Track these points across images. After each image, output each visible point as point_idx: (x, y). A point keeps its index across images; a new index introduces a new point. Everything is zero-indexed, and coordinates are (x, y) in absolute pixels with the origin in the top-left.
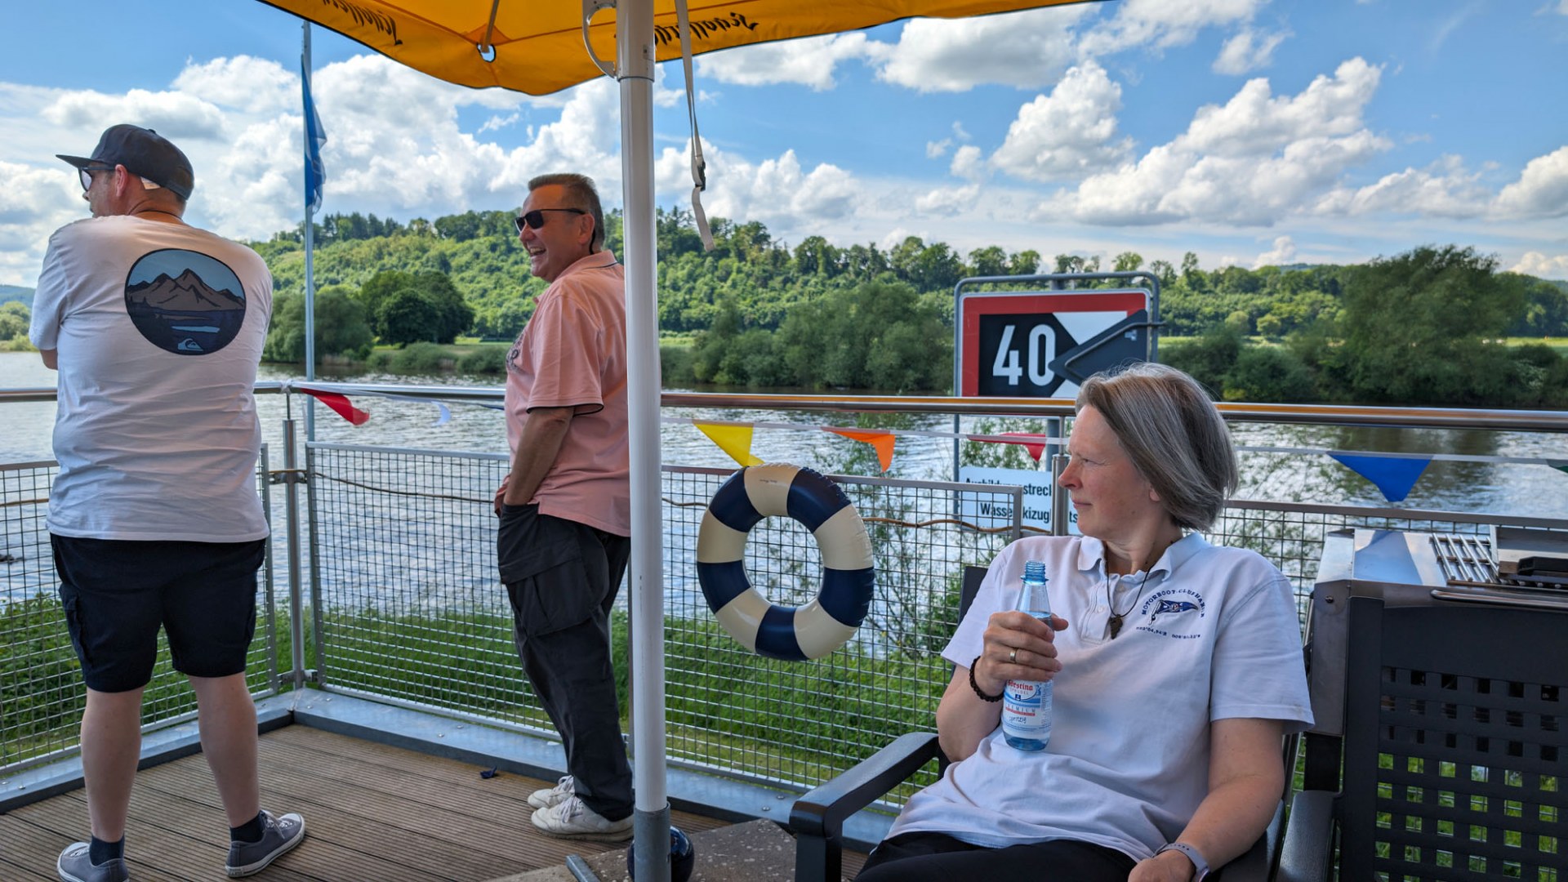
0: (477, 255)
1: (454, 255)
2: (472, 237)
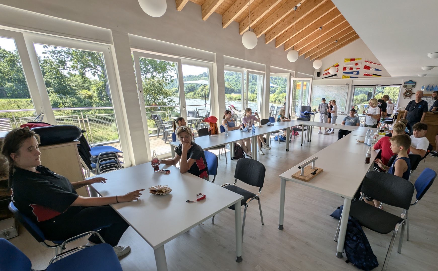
0: (233, 79)
1: (229, 78)
2: (232, 75)
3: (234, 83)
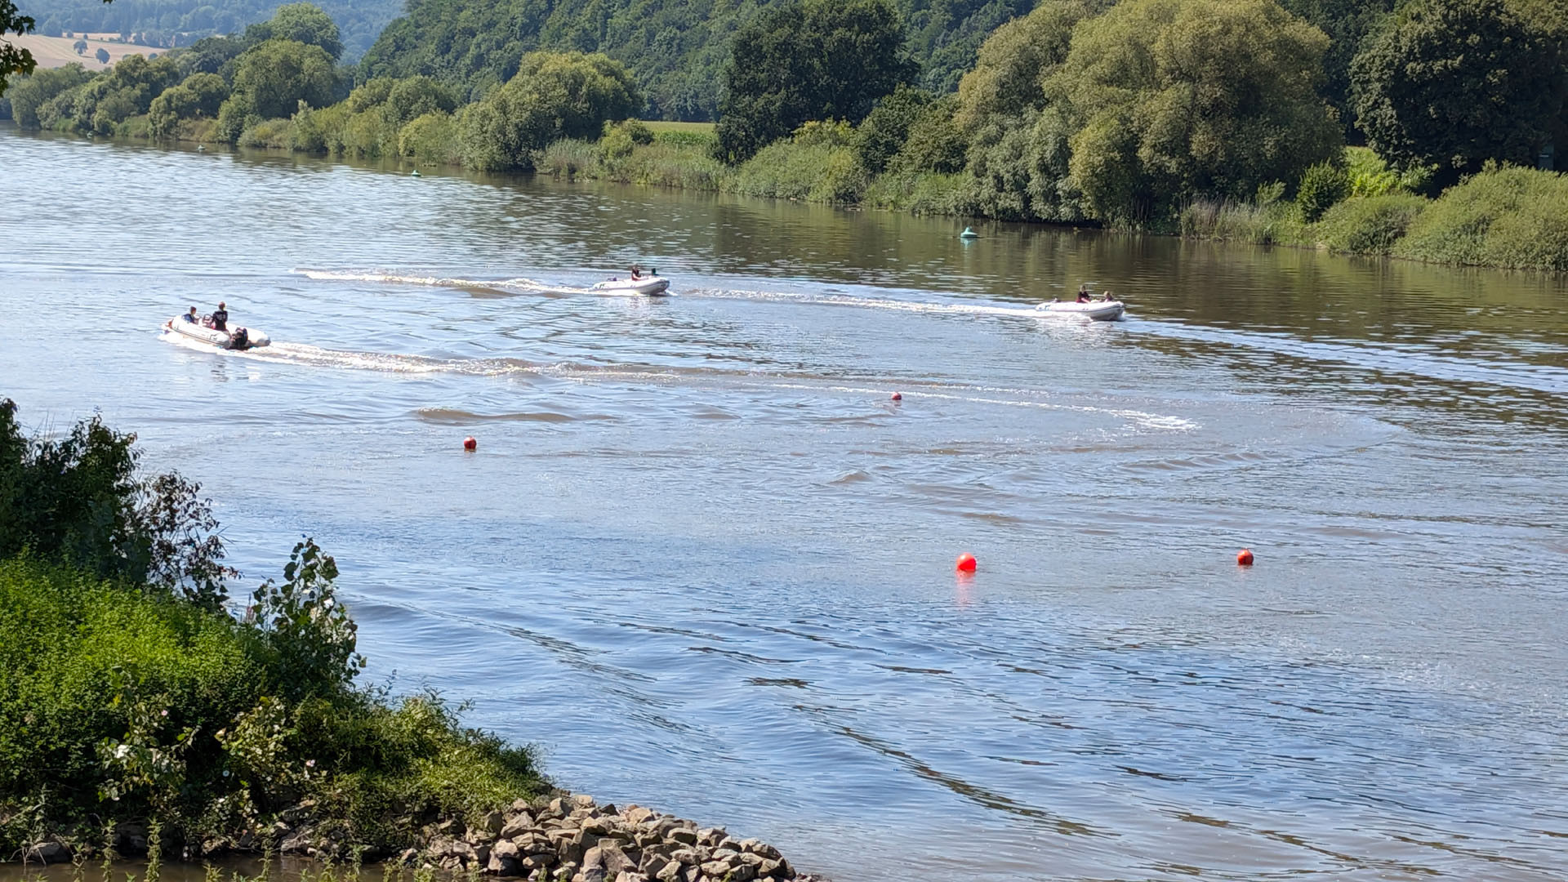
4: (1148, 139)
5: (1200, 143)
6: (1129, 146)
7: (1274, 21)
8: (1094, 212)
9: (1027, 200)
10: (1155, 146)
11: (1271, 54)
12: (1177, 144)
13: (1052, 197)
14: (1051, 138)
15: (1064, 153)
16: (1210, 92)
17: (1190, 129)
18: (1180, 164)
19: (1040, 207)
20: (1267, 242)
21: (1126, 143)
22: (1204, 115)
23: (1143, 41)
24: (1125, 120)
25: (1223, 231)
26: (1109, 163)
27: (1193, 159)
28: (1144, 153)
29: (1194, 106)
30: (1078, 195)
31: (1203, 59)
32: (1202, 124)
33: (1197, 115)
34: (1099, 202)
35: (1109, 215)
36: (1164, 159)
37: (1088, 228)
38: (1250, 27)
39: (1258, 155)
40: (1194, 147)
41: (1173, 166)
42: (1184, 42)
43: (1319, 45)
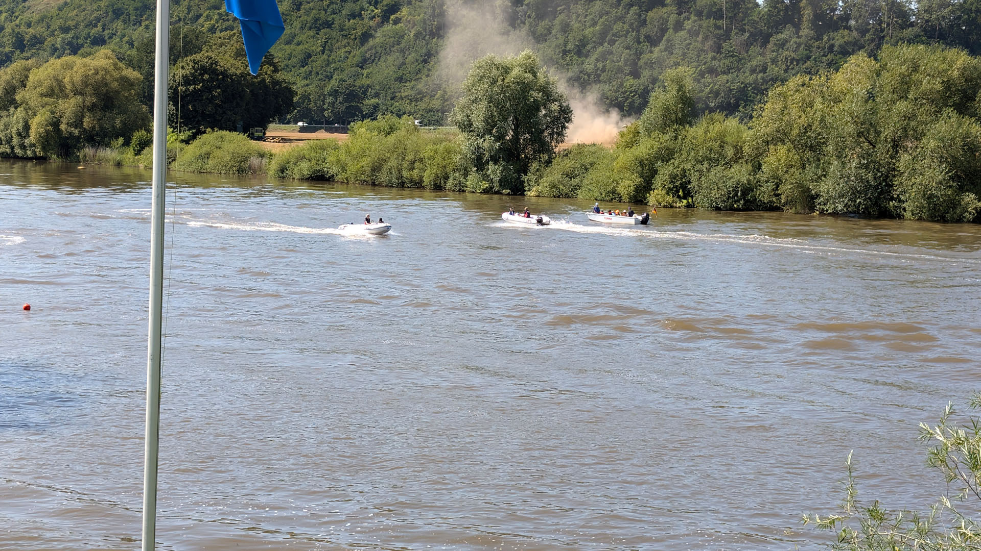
3: (302, 37)
4: (64, 121)
5: (87, 122)
6: (56, 124)
7: (117, 68)
8: (42, 153)
9: (12, 148)
10: (68, 123)
11: (116, 84)
12: (78, 123)
13: (23, 147)
14: (21, 121)
15: (27, 127)
16: (90, 100)
17: (83, 117)
18: (79, 131)
19: (18, 151)
20: (119, 164)
21: (55, 123)
22: (89, 110)
23: (60, 78)
24: (53, 112)
25: (99, 160)
26: (47, 132)
27: (85, 129)
28: (63, 127)
29: (84, 106)
30: (34, 145)
31: (87, 86)
32: (88, 114)
33: (85, 110)
34: (44, 148)
35: (49, 154)
36: (73, 129)
37: (41, 160)
38: (107, 72)
39: (113, 126)
40: (84, 124)
41: (76, 132)
42: (78, 78)
43: (138, 79)
